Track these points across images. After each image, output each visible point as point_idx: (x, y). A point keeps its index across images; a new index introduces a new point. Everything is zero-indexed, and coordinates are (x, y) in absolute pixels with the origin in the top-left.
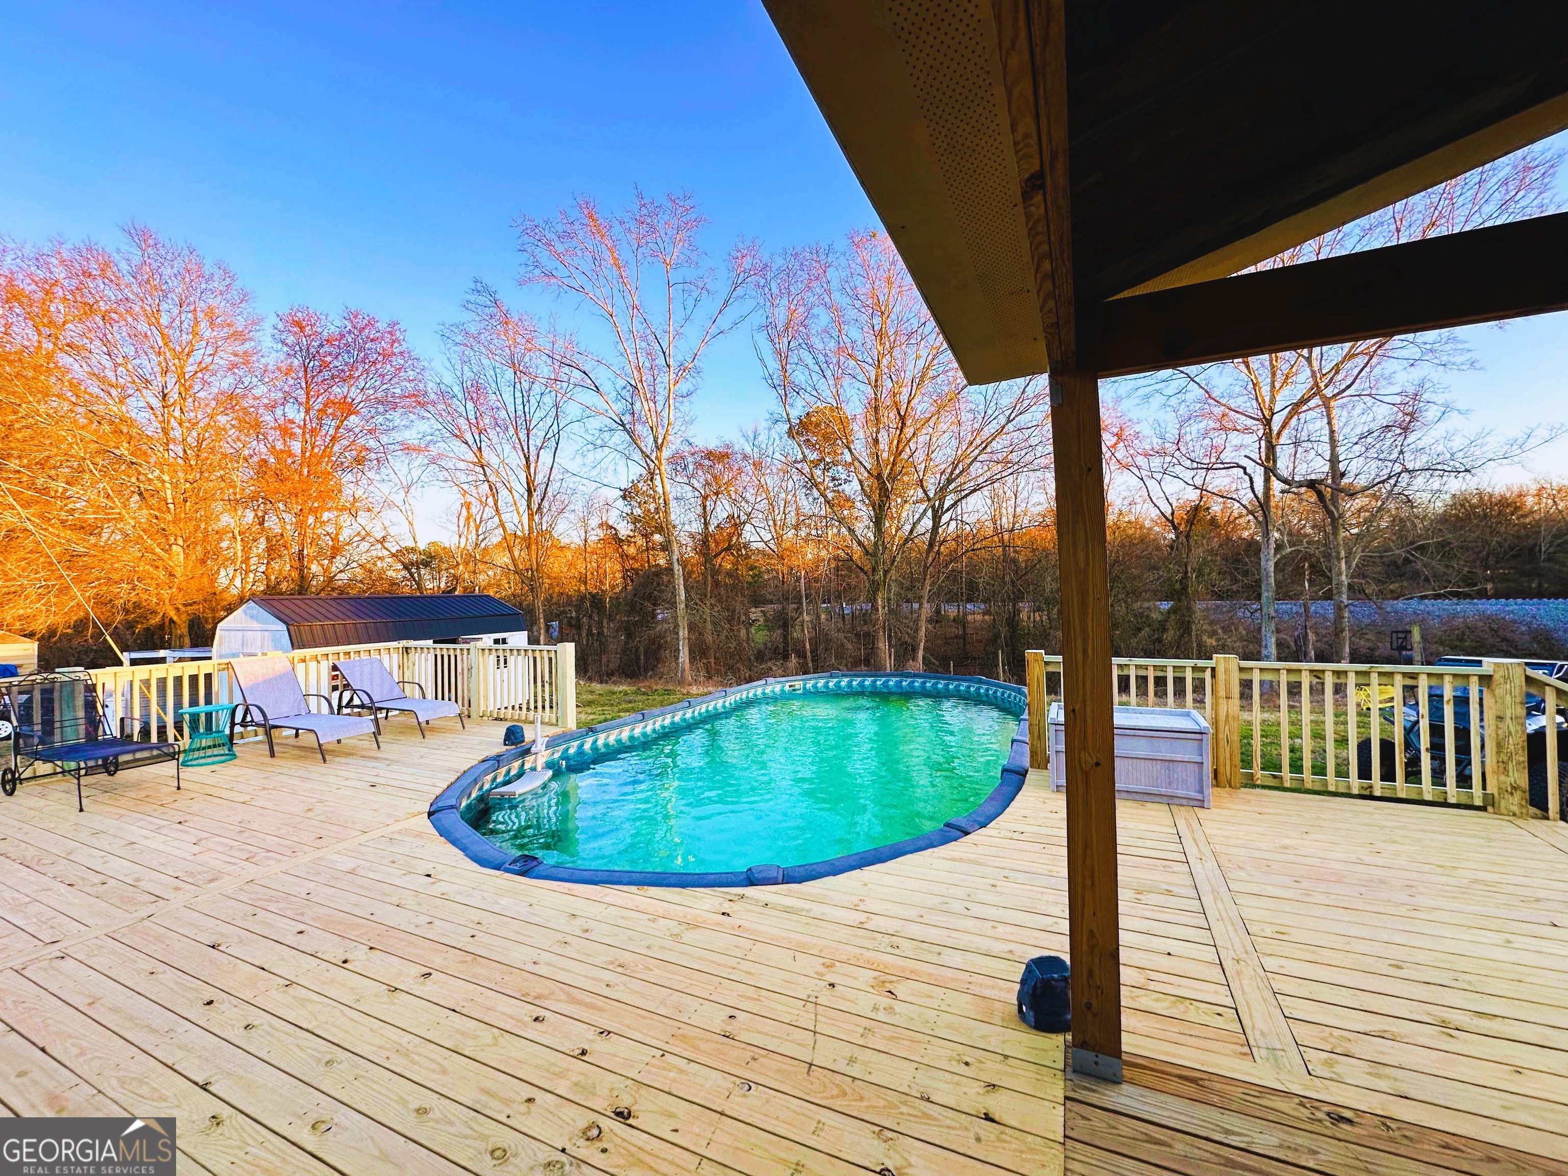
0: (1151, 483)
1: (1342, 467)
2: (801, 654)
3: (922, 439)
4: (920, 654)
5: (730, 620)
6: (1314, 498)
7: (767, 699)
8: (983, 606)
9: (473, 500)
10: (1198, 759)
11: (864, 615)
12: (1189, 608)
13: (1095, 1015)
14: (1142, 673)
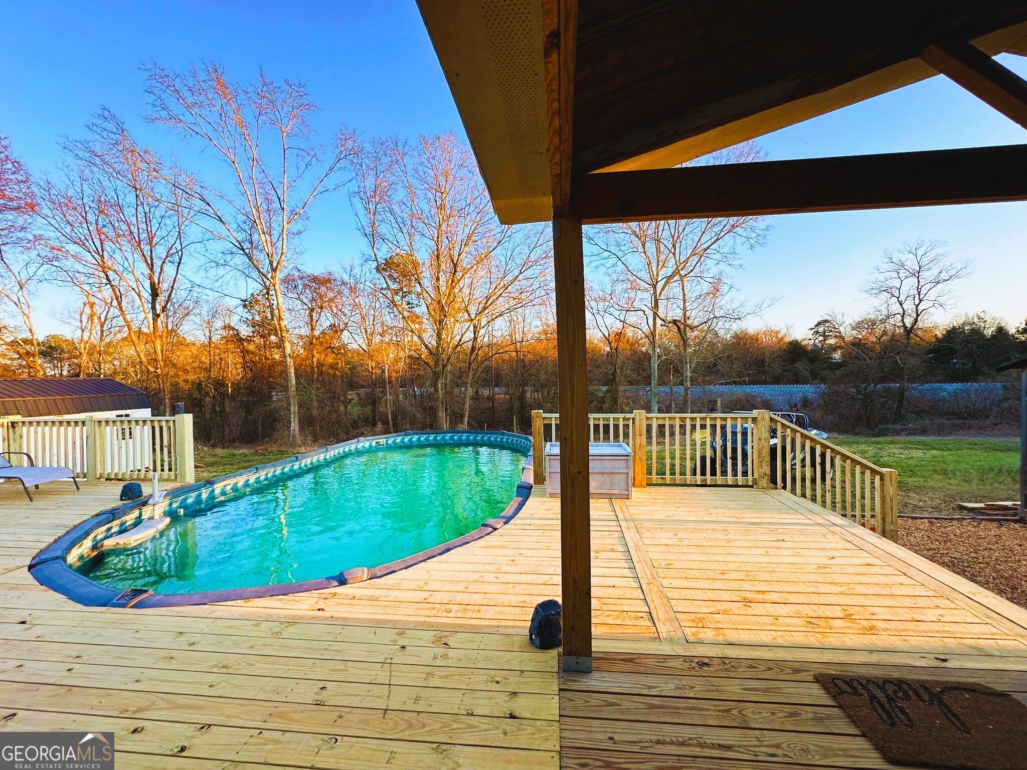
0: (598, 317)
1: (688, 314)
2: (385, 422)
3: (467, 281)
4: (466, 419)
5: (332, 399)
6: (676, 330)
7: (359, 453)
8: (504, 389)
9: (97, 301)
10: (626, 471)
11: (429, 395)
12: (616, 390)
13: (576, 633)
14: (597, 422)
